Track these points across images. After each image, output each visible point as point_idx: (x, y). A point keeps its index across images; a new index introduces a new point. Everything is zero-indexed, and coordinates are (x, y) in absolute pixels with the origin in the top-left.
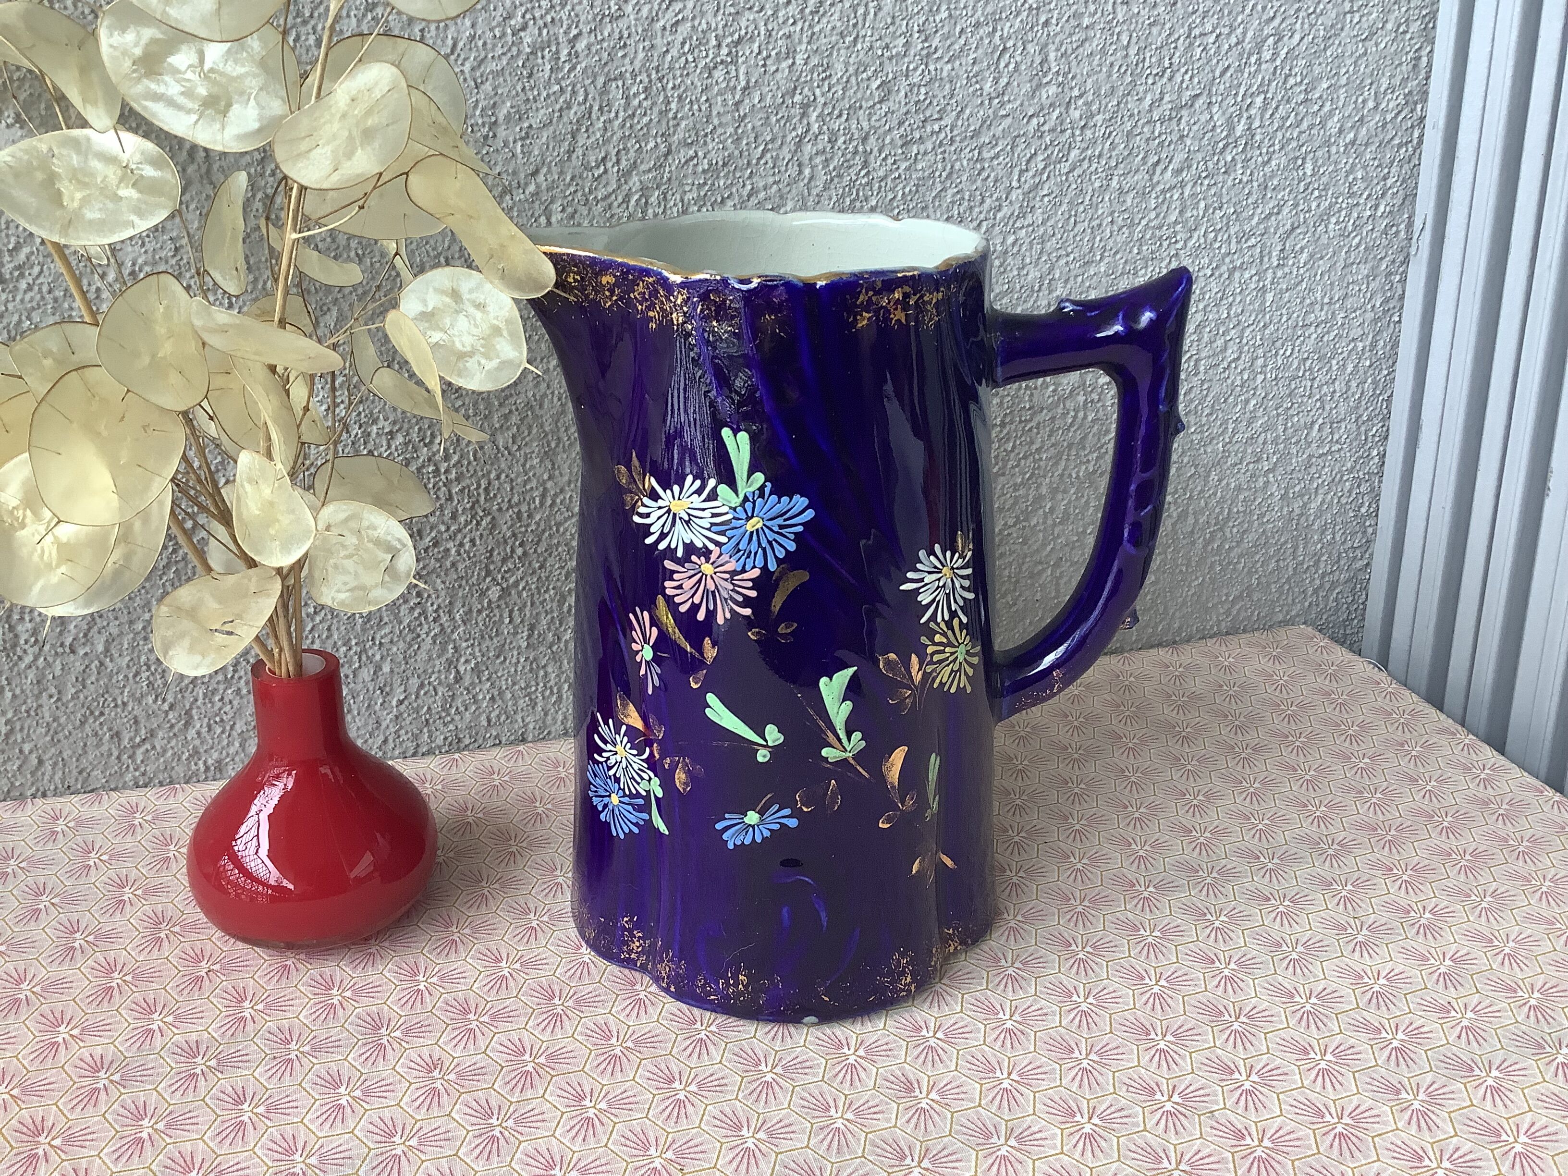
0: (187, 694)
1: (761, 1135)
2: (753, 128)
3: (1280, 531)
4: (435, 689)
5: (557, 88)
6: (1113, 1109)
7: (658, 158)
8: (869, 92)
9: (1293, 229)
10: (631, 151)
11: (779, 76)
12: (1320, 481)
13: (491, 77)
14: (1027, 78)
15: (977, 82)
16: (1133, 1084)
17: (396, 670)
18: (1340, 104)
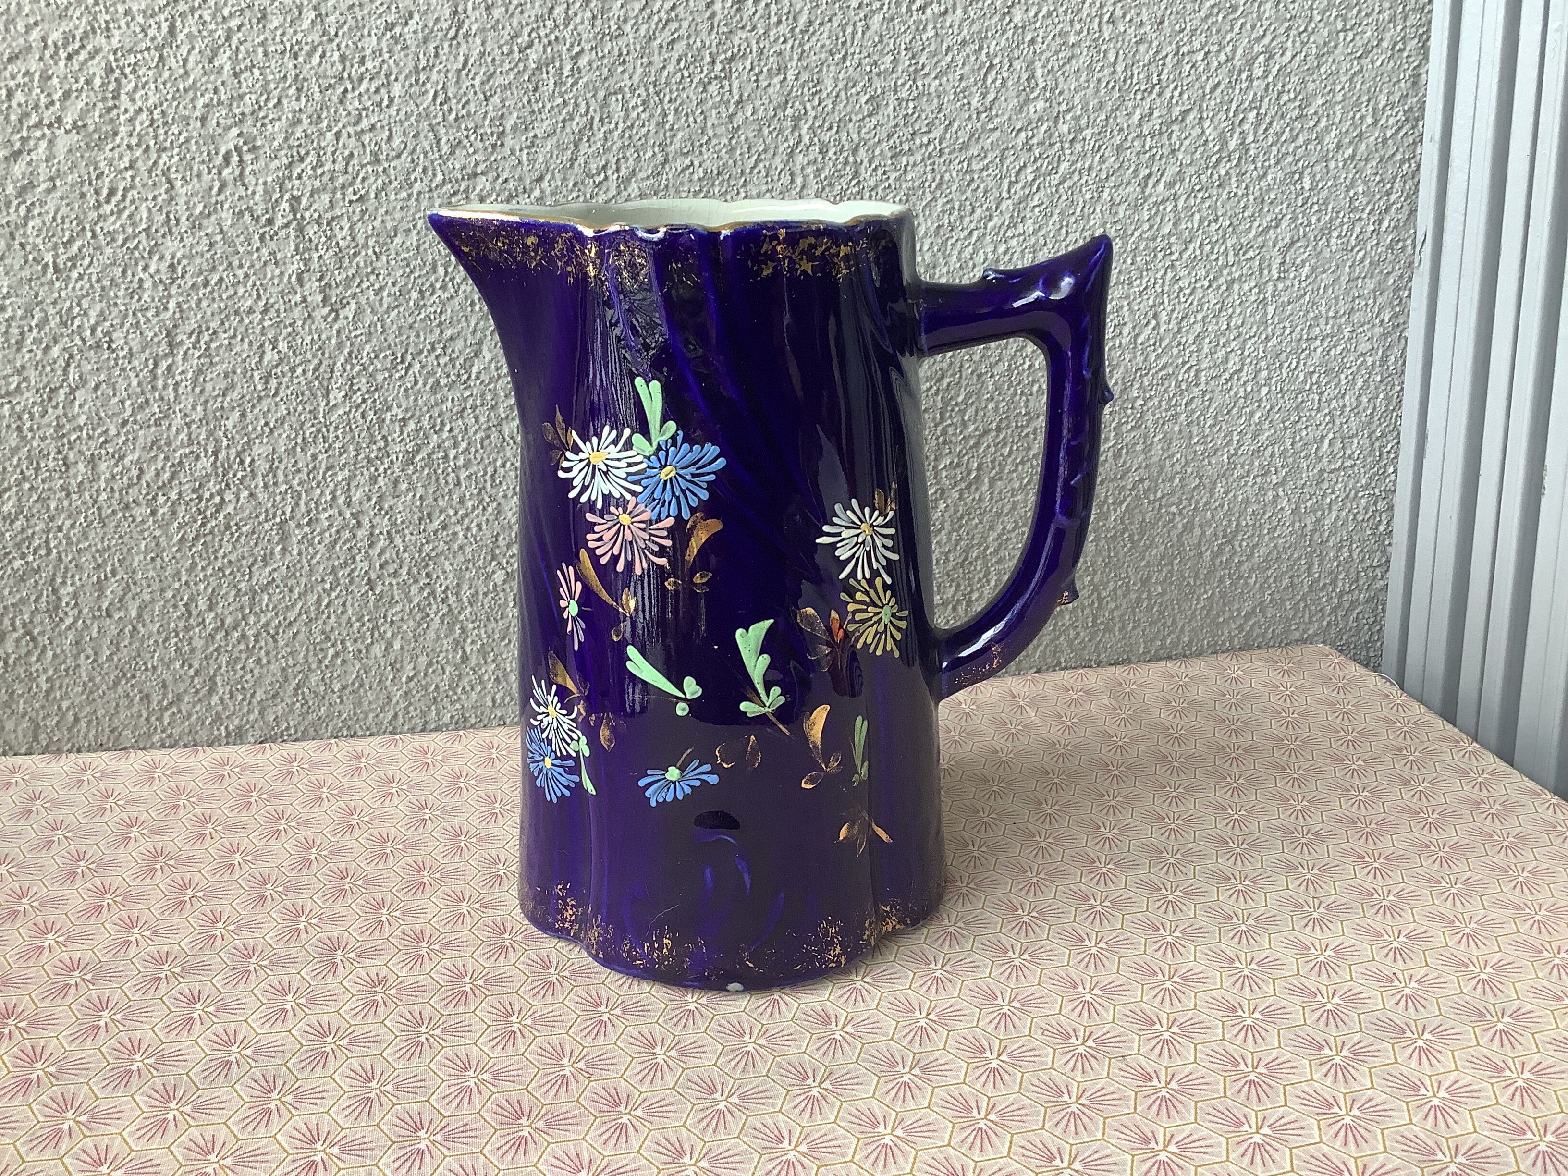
0: (211, 662)
1: (673, 1053)
2: (747, 139)
3: (1294, 546)
4: (443, 668)
5: (560, 101)
6: (1024, 1049)
7: (656, 166)
8: (858, 106)
9: (1293, 243)
10: (631, 159)
11: (771, 90)
12: (1333, 497)
13: (499, 90)
14: (1014, 94)
15: (965, 97)
16: (1049, 1028)
17: (406, 648)
18: (1337, 120)
